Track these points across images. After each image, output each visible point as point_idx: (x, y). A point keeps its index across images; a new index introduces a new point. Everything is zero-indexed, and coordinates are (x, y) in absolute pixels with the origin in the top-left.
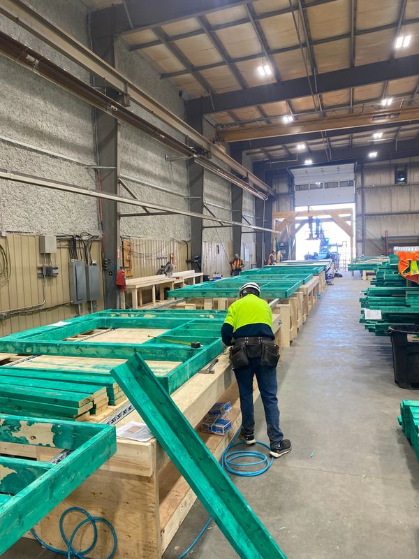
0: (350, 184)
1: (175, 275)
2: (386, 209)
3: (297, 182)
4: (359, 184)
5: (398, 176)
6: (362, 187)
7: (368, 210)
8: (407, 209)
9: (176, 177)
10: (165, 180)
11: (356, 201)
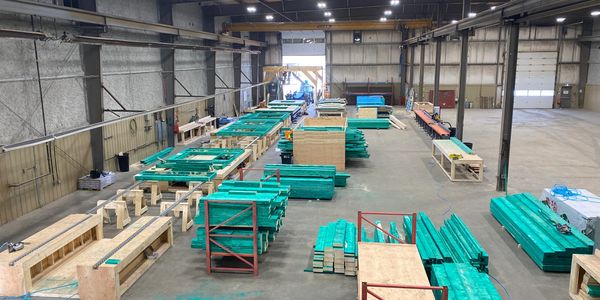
0: (322, 41)
1: (200, 121)
2: (347, 62)
3: (284, 37)
4: (329, 41)
5: (356, 36)
6: (331, 44)
7: (335, 61)
8: (360, 62)
9: (198, 58)
10: (193, 62)
11: (326, 54)
